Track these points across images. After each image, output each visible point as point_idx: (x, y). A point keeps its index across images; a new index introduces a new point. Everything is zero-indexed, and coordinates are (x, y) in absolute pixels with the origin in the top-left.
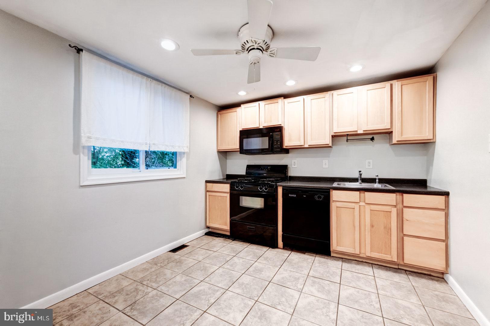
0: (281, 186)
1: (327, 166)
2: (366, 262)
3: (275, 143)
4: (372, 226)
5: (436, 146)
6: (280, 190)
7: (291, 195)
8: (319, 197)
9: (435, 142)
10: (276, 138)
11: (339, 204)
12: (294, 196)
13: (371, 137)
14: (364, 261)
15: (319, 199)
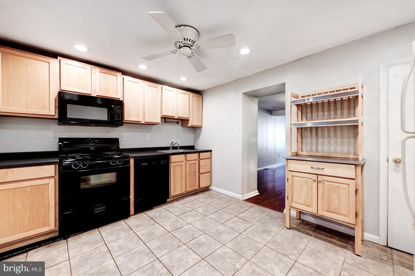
0: (132, 157)
1: (150, 139)
2: (184, 196)
3: (116, 116)
4: (189, 173)
5: (202, 130)
6: (132, 162)
7: (143, 164)
8: (164, 162)
9: (202, 127)
10: (117, 111)
11: (175, 164)
12: (146, 164)
13: (177, 121)
14: (183, 196)
15: (163, 163)
